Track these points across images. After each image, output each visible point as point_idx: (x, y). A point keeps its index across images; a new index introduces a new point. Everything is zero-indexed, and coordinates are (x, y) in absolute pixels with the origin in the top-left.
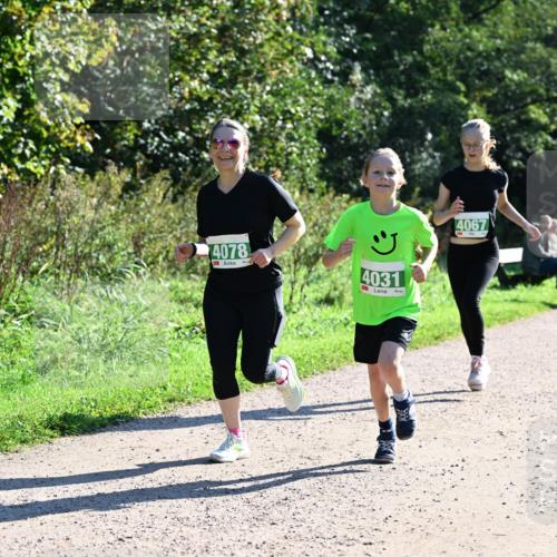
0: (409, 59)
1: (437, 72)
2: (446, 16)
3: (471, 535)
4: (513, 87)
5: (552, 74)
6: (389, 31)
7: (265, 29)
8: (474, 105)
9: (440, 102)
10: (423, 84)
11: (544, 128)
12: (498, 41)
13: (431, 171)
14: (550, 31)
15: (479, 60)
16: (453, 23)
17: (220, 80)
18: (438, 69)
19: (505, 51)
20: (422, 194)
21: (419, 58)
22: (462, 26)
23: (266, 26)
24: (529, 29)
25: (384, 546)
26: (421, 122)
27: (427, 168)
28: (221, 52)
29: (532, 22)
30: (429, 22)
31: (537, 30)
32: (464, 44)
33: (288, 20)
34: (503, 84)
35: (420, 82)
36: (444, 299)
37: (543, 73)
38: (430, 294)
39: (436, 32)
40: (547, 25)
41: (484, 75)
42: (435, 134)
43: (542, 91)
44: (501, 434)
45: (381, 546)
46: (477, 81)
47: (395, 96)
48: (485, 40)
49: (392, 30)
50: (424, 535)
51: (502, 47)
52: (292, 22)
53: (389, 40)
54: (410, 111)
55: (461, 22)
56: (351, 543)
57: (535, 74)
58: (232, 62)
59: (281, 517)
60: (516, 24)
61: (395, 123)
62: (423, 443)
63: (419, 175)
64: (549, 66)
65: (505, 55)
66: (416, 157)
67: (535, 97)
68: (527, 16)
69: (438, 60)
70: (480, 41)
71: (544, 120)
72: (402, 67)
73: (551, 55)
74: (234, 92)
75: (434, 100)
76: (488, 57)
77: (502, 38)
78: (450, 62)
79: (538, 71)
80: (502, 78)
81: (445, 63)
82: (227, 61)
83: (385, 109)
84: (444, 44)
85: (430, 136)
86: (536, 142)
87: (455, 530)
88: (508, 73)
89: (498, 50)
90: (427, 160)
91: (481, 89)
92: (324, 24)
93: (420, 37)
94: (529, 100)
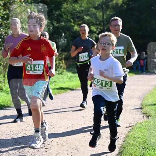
0: (58, 13)
1: (65, 17)
2: (68, 1)
3: (75, 145)
4: (86, 21)
5: (97, 17)
6: (52, 5)
7: (17, 4)
8: (76, 26)
9: (66, 25)
10: (62, 20)
11: (95, 32)
12: (82, 8)
13: (64, 44)
14: (96, 5)
15: (77, 13)
16: (70, 3)
17: (4, 18)
18: (66, 16)
19: (84, 11)
20: (61, 51)
21: (60, 13)
22: (72, 4)
23: (17, 3)
24: (91, 5)
25: (51, 149)
26: (61, 30)
27: (63, 43)
28: (4, 10)
29: (92, 3)
30: (63, 2)
31: (93, 5)
32: (73, 9)
33: (23, 1)
34: (83, 20)
35: (61, 19)
36: (68, 80)
37: (95, 17)
38: (64, 79)
39: (65, 5)
40: (96, 4)
41: (78, 17)
42: (65, 34)
43: (94, 22)
44: (83, 117)
45: (50, 149)
46: (76, 19)
47: (54, 23)
48: (79, 8)
49: (53, 4)
50: (62, 146)
51: (83, 10)
52: (24, 2)
53: (52, 7)
54: (58, 27)
55: (72, 2)
56: (41, 148)
57: (93, 17)
58: (8, 13)
59: (22, 142)
60: (87, 3)
61: (54, 31)
62: (62, 120)
63: (61, 45)
64: (96, 15)
65: (84, 12)
66: (60, 40)
67: (92, 23)
68: (90, 1)
69: (66, 13)
70: (77, 8)
71: (95, 30)
72: (55, 15)
73: (97, 12)
74: (8, 22)
75: (65, 25)
76: (79, 13)
77: (83, 7)
78: (69, 14)
79: (93, 16)
80: (83, 18)
81: (67, 14)
82: (6, 13)
83: (51, 27)
84: (67, 9)
85: (63, 34)
86: (93, 36)
87: (71, 144)
88: (85, 17)
89: (82, 11)
90: (63, 41)
91: (78, 21)
92: (34, 3)
93: (61, 7)
94: (91, 24)
